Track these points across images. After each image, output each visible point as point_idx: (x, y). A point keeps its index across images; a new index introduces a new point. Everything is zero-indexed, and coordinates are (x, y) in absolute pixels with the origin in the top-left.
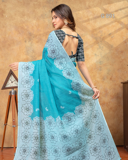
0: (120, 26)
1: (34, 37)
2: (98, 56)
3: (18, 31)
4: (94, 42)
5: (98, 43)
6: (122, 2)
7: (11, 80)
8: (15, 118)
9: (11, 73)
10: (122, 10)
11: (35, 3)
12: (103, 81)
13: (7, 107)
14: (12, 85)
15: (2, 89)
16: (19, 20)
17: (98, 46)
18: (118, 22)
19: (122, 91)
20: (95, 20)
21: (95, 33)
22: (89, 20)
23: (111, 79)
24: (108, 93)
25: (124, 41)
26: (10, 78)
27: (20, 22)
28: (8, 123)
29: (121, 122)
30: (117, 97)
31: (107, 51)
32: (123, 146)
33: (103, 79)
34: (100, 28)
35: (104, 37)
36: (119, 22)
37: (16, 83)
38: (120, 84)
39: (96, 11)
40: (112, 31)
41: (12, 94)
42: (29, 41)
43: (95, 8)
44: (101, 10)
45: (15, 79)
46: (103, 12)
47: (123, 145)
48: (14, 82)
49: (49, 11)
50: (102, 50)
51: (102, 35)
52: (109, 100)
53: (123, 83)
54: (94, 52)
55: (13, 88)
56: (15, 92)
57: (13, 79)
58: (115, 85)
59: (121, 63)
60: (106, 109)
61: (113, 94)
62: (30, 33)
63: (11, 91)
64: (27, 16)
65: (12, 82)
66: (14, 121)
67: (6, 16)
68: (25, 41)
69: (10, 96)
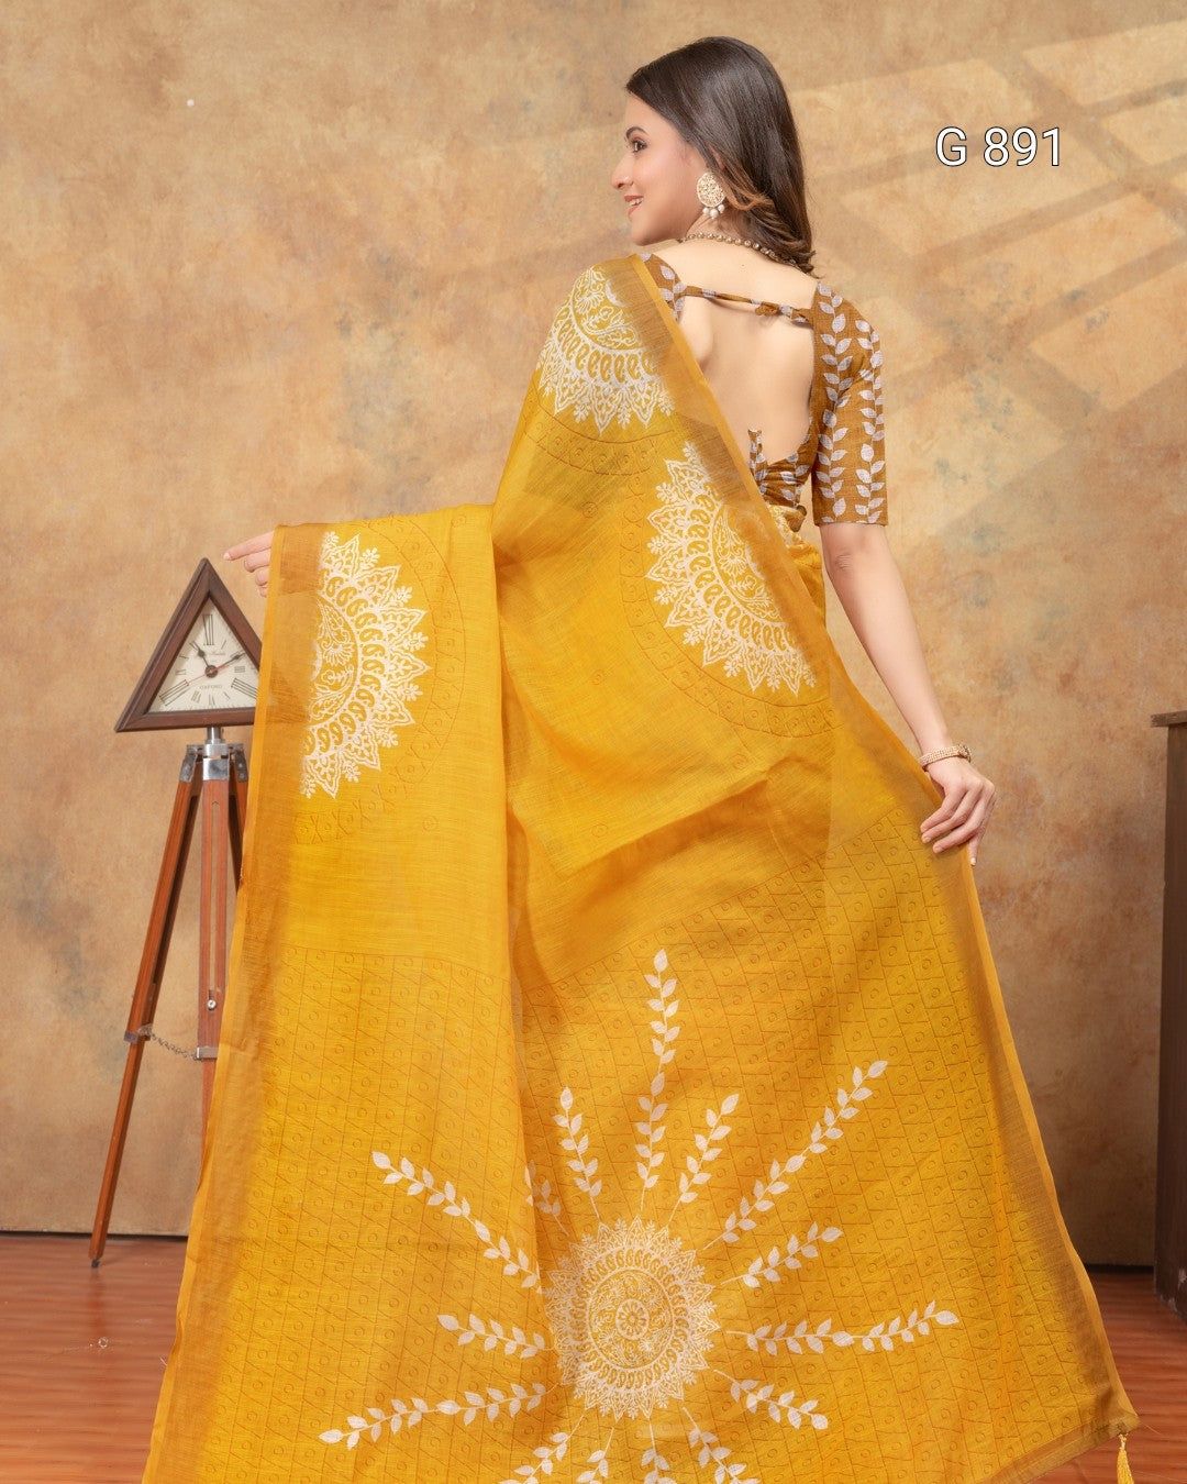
1: (416, 293)
2: (964, 478)
3: (287, 236)
4: (935, 360)
5: (974, 367)
7: (201, 654)
8: (221, 982)
9: (209, 595)
12: (1001, 697)
13: (154, 885)
14: (212, 700)
15: (122, 728)
16: (297, 145)
17: (967, 390)
18: (1150, 195)
19: (1162, 793)
21: (947, 277)
22: (895, 166)
23: (1067, 681)
24: (1038, 801)
26: (200, 637)
27: (302, 161)
28: (161, 1025)
30: (1116, 838)
31: (1047, 443)
32: (1149, 1270)
33: (1000, 678)
34: (994, 238)
35: (1019, 324)
36: (1156, 193)
37: (240, 676)
38: (1146, 726)
39: (965, 95)
40: (1091, 266)
41: (206, 776)
42: (376, 326)
43: (954, 68)
44: (1004, 83)
45: (234, 647)
46: (1027, 109)
47: (1148, 1258)
48: (231, 668)
49: (561, 75)
50: (1000, 430)
51: (1011, 303)
52: (1044, 866)
53: (1172, 727)
54: (932, 445)
55: (216, 721)
56: (233, 757)
57: (217, 647)
58: (1102, 737)
59: (1159, 548)
60: (1016, 945)
61: (1081, 819)
62: (389, 259)
63: (201, 748)
64: (363, 109)
65: (212, 672)
66: (216, 1007)
67: (190, 103)
68: (341, 322)
69: (187, 790)
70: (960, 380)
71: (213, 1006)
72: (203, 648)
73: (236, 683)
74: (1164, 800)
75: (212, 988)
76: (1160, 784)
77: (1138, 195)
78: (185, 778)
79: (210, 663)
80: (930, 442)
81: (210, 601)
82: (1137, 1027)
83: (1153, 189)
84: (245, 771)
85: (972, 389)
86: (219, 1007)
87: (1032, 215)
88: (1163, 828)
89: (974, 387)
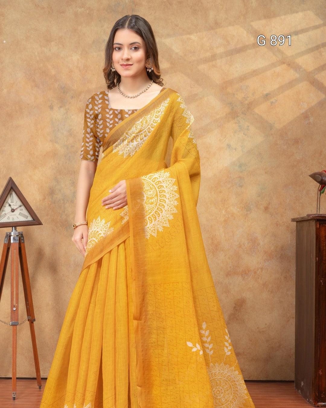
0: (292, 74)
1: (72, 97)
2: (235, 149)
3: (34, 81)
4: (226, 114)
5: (238, 116)
6: (300, 15)
7: (10, 205)
8: (17, 302)
9: (12, 188)
10: (300, 35)
11: (79, 10)
12: (247, 214)
14: (13, 219)
16: (36, 54)
17: (236, 123)
18: (289, 65)
19: (295, 241)
20: (229, 58)
21: (229, 90)
22: (214, 57)
23: (266, 209)
24: (259, 244)
25: (303, 114)
26: (9, 200)
27: (38, 58)
29: (288, 321)
30: (282, 255)
31: (259, 139)
32: (293, 382)
33: (247, 208)
34: (243, 78)
35: (251, 103)
36: (291, 64)
37: (21, 212)
38: (290, 222)
39: (234, 36)
40: (271, 86)
41: (12, 241)
42: (61, 107)
43: (230, 28)
44: (245, 32)
45: (19, 203)
46: (252, 40)
47: (293, 378)
48: (19, 209)
50: (246, 135)
51: (248, 97)
52: (261, 263)
53: (297, 222)
54: (226, 140)
55: (14, 225)
56: (20, 236)
57: (14, 203)
58: (277, 225)
59: (293, 169)
60: (253, 287)
61: (271, 249)
62: (64, 87)
63: (10, 233)
64: (56, 43)
65: (13, 211)
66: (16, 310)
67: (5, 42)
68: (50, 106)
69: (6, 245)
70: (233, 120)
71: (15, 310)
72: (10, 204)
73: (20, 214)
74: (295, 244)
75: (15, 304)
76: (294, 239)
77: (285, 65)
78: (6, 242)
79: (12, 208)
80: (225, 139)
81: (12, 190)
82: (289, 310)
83: (290, 63)
84: (23, 239)
85: (237, 123)
86: (17, 309)
87: (254, 71)
88: (295, 252)
89: (238, 122)
